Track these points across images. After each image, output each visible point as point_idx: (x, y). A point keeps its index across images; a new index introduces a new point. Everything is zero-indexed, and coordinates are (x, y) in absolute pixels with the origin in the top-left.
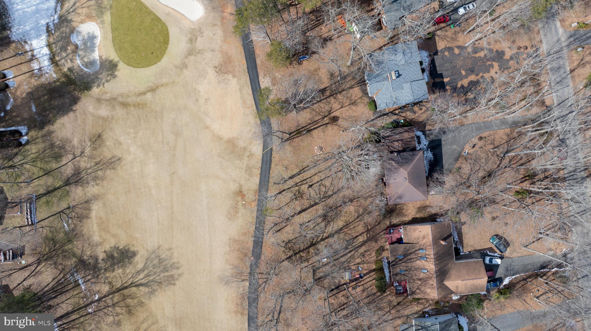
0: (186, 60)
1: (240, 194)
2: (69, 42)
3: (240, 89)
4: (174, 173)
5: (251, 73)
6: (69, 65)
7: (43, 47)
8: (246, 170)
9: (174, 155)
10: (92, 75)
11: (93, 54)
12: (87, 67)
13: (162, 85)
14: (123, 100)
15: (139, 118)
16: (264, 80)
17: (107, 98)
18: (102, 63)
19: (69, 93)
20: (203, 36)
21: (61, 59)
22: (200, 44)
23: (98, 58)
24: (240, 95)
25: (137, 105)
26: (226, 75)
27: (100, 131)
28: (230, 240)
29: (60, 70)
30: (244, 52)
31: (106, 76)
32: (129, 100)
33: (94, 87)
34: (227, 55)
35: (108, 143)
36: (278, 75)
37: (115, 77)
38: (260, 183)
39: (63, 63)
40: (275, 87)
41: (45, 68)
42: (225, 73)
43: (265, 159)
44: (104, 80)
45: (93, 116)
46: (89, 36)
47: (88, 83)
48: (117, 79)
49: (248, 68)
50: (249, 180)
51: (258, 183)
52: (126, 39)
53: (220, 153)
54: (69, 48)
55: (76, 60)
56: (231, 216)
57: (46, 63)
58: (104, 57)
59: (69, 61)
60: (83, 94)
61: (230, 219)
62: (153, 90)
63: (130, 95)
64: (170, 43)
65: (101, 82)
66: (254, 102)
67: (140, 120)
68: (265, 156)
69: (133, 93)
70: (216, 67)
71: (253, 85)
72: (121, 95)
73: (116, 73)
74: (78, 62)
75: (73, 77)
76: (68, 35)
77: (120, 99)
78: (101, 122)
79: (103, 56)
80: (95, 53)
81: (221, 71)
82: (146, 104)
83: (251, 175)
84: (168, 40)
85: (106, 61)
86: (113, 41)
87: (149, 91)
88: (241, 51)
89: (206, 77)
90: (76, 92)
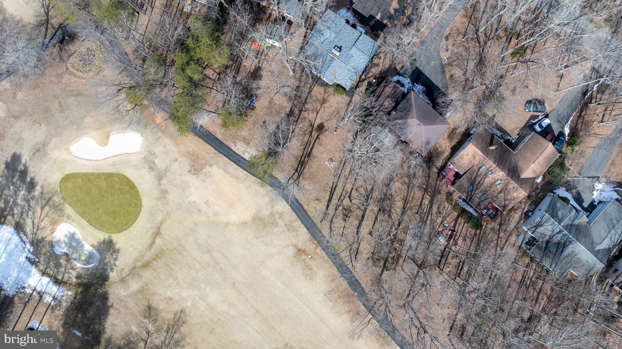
0: (161, 187)
1: (301, 252)
2: (57, 257)
3: (225, 171)
4: (234, 284)
5: (222, 151)
6: (74, 274)
7: (40, 280)
8: (288, 230)
9: (221, 269)
10: (99, 265)
11: (85, 249)
12: (89, 263)
13: (161, 223)
14: (141, 262)
15: (167, 265)
16: (237, 147)
17: (128, 273)
18: (98, 250)
19: (94, 296)
20: (157, 156)
21: (64, 275)
22: (160, 164)
23: (91, 248)
24: (229, 176)
25: (156, 257)
26: (204, 170)
27: (147, 304)
28: (326, 295)
29: (71, 284)
30: (201, 140)
31: (111, 256)
32: (147, 258)
33: (109, 273)
34: (190, 154)
35: (161, 307)
36: (244, 133)
37: (118, 251)
38: (308, 230)
39: (68, 277)
40: (252, 145)
41: (57, 294)
42: (201, 170)
43: (295, 208)
44: (112, 261)
45: (130, 296)
46: (69, 238)
47: (101, 274)
48: (122, 251)
49: (216, 149)
50: (297, 235)
51: (306, 231)
52: (100, 214)
53: (256, 235)
54: (61, 261)
55: (75, 265)
56: (310, 276)
57: (54, 289)
58: (95, 244)
59: (71, 271)
60: (106, 287)
61: (311, 279)
62: (157, 234)
63: (143, 253)
64: (136, 185)
65: (111, 265)
66: (245, 172)
67: (169, 266)
68: (293, 206)
69: (144, 251)
70: (190, 171)
71: (232, 159)
72: (137, 260)
73: (117, 247)
74: (79, 265)
75: (86, 281)
76: (51, 252)
77: (139, 264)
78: (140, 296)
79: (94, 243)
80: (85, 246)
81: (196, 170)
82: (162, 250)
83: (295, 230)
84: (133, 184)
85: (100, 245)
86: (90, 225)
87: (155, 238)
88: (198, 141)
89: (189, 186)
90: (99, 290)
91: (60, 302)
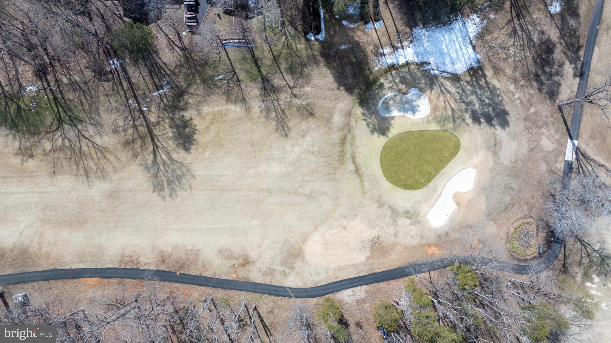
0: (387, 206)
1: (245, 262)
2: (410, 86)
3: (354, 265)
4: (270, 192)
5: (371, 277)
6: (387, 85)
7: (405, 58)
8: (270, 268)
9: (289, 193)
10: (376, 109)
11: (396, 110)
12: (384, 103)
13: (362, 181)
14: (348, 140)
15: (329, 156)
16: (362, 291)
17: (351, 123)
18: (386, 119)
19: (358, 83)
20: (411, 225)
21: (393, 77)
22: (404, 222)
23: (393, 115)
24: (348, 265)
25: (342, 154)
26: (370, 249)
27: (316, 115)
28: (198, 251)
29: (382, 75)
30: (392, 268)
31: (374, 123)
32: (348, 146)
33: (363, 110)
34: (390, 249)
35: (304, 123)
36: (367, 305)
37: (372, 132)
38: (256, 284)
39: (388, 79)
40: (354, 303)
41: (384, 60)
42: (371, 247)
43: (281, 289)
44: (369, 120)
45: (333, 108)
46: (415, 107)
47: (368, 103)
48: (370, 134)
49: (376, 273)
50: (260, 272)
51: (257, 282)
52: (410, 146)
53: (289, 241)
54: (404, 86)
55: (392, 92)
56: (222, 253)
57: (390, 60)
58: (392, 122)
59: (390, 85)
60: (355, 98)
61: (220, 251)
62: (357, 171)
63: (353, 148)
64: (405, 191)
65: (367, 117)
66: (340, 280)
67: (327, 157)
68: (283, 290)
69: (355, 150)
70: (378, 237)
71: (358, 279)
72: (353, 138)
73: (376, 134)
74: (389, 94)
75: (374, 88)
76: (417, 85)
77: (349, 137)
78: (326, 115)
79: (394, 121)
80: (398, 112)
81: (374, 243)
82: (343, 164)
83: (265, 274)
84: (408, 189)
85: (388, 124)
86: (409, 131)
87: (356, 167)
88: (393, 265)
89: (368, 227)
90: (358, 91)
91: (377, 56)
